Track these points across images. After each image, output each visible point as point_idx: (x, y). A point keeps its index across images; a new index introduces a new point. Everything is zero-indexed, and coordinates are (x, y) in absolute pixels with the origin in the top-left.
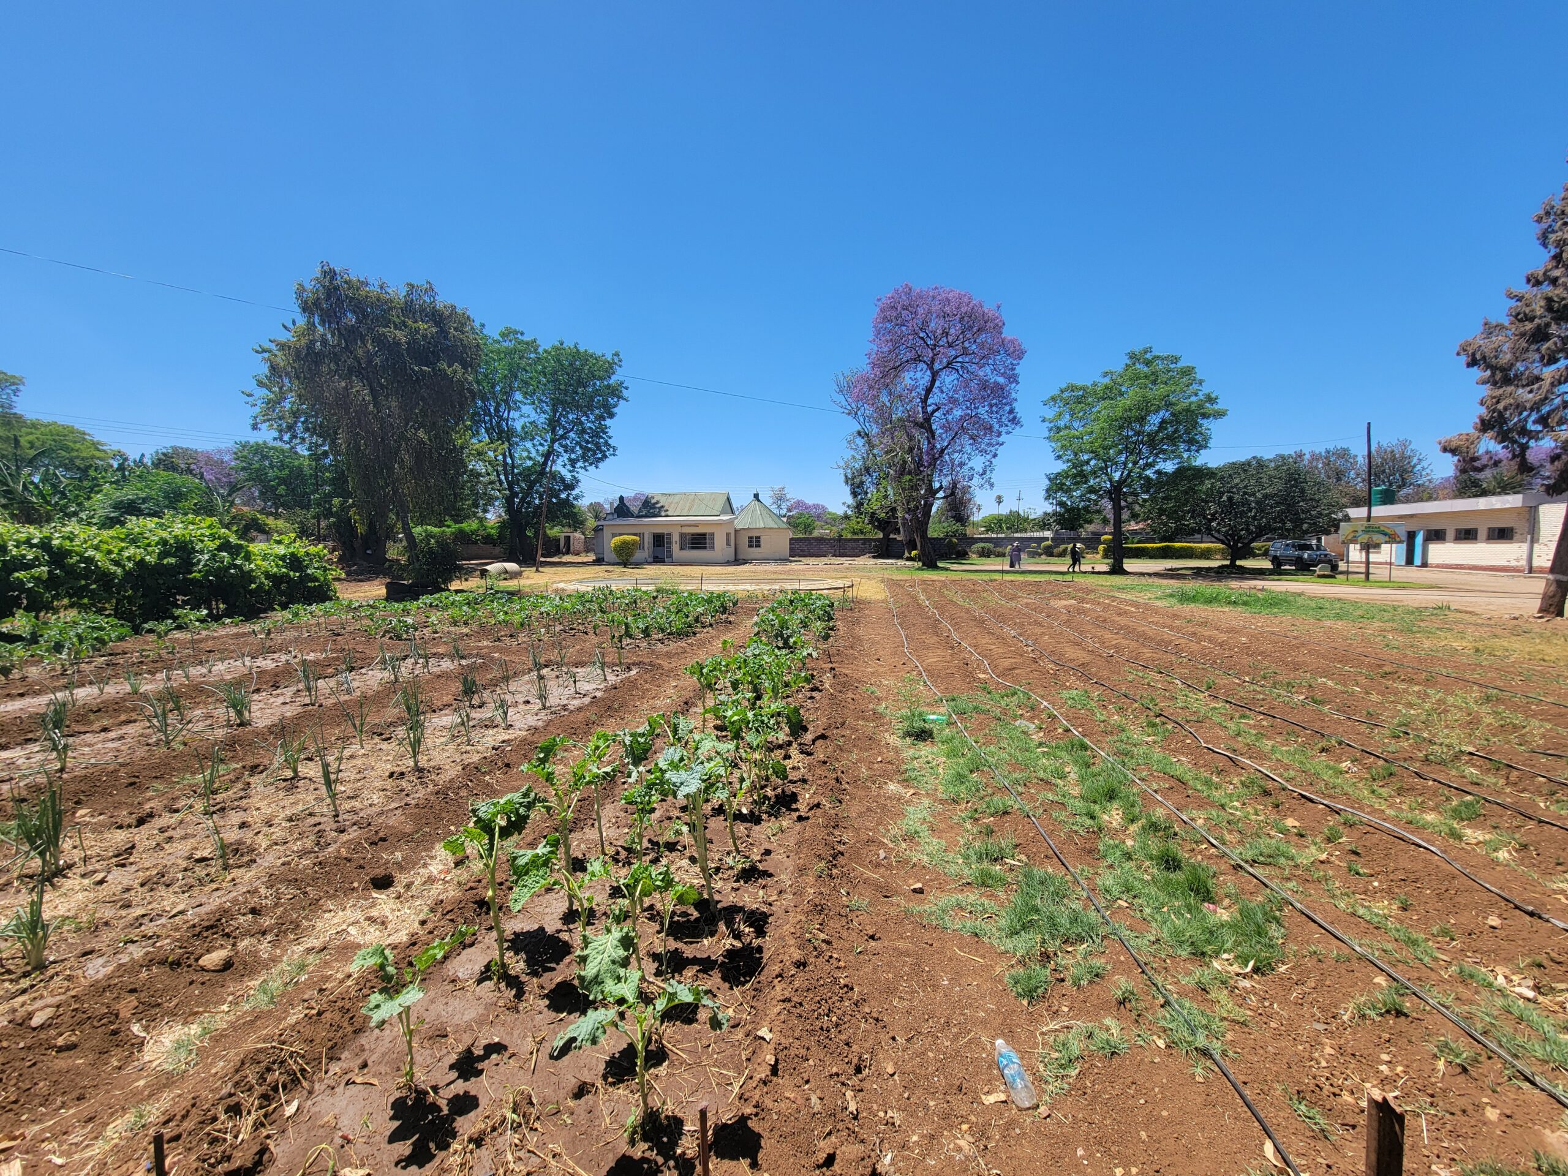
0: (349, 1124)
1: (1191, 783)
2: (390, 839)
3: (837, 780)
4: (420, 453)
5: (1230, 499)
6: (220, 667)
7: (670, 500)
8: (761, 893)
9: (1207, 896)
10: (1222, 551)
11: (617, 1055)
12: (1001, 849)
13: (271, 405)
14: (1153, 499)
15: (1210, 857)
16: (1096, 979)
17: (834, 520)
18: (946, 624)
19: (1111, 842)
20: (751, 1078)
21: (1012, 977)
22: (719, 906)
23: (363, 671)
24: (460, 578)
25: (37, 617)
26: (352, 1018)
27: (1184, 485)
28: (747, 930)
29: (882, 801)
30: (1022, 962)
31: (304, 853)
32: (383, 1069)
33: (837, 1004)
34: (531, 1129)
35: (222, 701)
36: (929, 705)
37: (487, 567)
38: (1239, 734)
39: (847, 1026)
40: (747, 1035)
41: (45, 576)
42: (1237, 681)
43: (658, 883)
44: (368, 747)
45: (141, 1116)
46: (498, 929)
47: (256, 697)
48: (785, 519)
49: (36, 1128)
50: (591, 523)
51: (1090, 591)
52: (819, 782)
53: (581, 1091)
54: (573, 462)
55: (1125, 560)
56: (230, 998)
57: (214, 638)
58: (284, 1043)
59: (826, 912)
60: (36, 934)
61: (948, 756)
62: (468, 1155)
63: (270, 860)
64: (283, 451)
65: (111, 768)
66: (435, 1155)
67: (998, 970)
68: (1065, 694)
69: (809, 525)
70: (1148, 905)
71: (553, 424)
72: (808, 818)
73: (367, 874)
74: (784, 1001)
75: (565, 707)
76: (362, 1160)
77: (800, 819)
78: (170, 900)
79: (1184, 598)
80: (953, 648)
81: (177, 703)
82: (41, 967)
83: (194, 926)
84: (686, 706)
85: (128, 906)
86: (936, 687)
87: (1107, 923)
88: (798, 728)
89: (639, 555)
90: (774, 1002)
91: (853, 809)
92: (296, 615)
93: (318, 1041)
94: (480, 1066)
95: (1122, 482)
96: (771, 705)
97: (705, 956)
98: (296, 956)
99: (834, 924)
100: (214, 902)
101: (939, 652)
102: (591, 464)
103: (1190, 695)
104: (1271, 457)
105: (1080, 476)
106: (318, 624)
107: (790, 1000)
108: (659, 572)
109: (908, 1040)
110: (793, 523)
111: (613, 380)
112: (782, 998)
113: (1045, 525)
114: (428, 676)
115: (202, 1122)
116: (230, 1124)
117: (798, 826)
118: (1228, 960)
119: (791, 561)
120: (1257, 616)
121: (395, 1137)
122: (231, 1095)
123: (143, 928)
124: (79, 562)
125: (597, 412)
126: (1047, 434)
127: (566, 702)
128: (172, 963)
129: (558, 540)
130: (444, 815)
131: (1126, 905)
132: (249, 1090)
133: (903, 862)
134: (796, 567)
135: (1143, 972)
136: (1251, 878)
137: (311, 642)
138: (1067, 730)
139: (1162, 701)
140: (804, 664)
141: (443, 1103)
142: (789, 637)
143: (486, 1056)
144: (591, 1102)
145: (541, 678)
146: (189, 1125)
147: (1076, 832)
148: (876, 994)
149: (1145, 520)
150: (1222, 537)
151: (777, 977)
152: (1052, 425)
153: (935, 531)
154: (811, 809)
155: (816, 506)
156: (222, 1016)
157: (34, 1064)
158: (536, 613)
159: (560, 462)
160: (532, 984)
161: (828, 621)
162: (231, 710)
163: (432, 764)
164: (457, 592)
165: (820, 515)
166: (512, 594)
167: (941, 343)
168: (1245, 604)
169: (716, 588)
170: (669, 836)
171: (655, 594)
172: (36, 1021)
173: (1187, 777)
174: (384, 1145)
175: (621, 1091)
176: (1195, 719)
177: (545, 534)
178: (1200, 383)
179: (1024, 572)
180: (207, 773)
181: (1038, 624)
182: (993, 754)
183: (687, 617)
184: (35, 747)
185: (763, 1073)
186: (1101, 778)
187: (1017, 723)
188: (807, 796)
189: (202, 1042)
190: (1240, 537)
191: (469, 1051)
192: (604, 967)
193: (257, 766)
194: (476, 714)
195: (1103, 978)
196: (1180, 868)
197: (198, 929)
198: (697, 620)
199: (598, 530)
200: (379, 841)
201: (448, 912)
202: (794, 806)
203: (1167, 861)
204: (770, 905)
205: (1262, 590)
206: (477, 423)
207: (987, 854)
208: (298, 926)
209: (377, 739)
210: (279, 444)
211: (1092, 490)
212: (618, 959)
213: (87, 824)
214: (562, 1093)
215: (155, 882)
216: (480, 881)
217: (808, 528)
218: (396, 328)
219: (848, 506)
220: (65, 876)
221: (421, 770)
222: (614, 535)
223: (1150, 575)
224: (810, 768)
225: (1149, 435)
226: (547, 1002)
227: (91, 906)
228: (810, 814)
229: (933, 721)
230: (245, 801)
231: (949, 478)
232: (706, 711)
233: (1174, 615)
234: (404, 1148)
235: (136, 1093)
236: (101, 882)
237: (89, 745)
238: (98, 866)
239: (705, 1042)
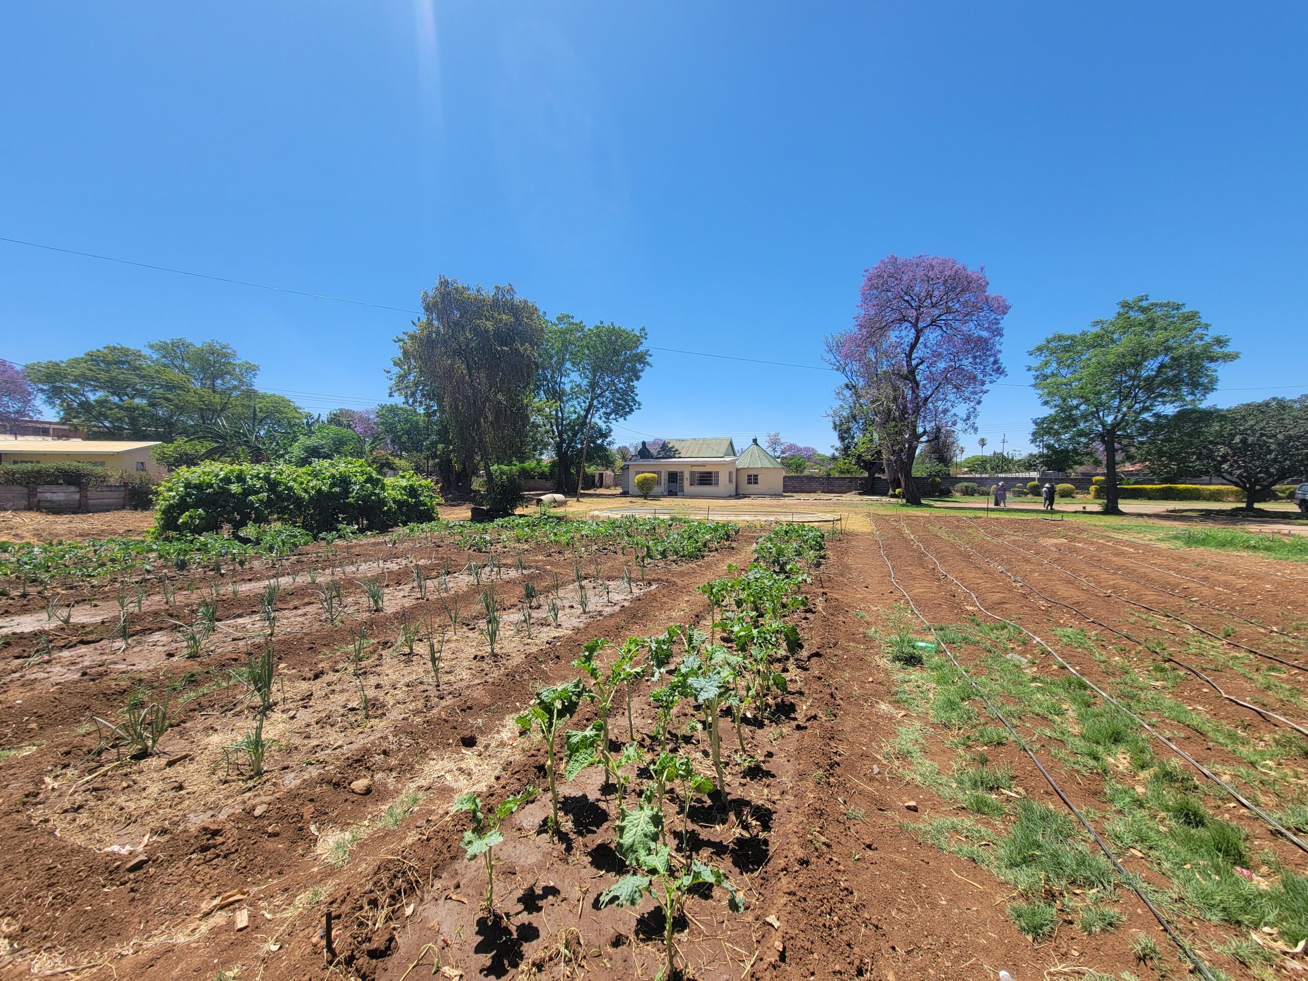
0: (448, 931)
1: (1210, 734)
2: (475, 708)
3: (832, 695)
4: (498, 411)
5: (1244, 441)
6: (364, 567)
7: (683, 444)
8: (766, 791)
9: (1240, 860)
10: (1236, 494)
11: (646, 916)
12: (997, 779)
13: (402, 378)
14: (1152, 442)
15: (1241, 817)
16: (1109, 928)
17: (822, 461)
18: (931, 557)
19: (1119, 786)
20: (761, 959)
21: (1014, 909)
22: (729, 797)
23: (456, 575)
24: (522, 506)
25: (259, 527)
26: (449, 847)
27: (1188, 427)
28: (754, 823)
29: (874, 719)
30: (1024, 895)
31: (417, 712)
32: (470, 891)
33: (839, 905)
34: (579, 965)
35: (364, 592)
36: (916, 632)
37: (542, 497)
38: (1268, 688)
39: (848, 927)
40: (757, 919)
41: (265, 499)
42: (1262, 630)
43: (681, 772)
44: (459, 634)
45: (316, 895)
46: (554, 792)
47: (386, 590)
48: (779, 460)
49: (256, 889)
50: (619, 463)
51: (1081, 530)
52: (815, 696)
53: (618, 941)
54: (607, 415)
55: (1120, 501)
56: (369, 816)
57: (360, 545)
58: (405, 858)
59: (825, 817)
60: (258, 750)
61: (938, 683)
62: (532, 976)
63: (395, 715)
64: (406, 411)
65: (299, 636)
66: (508, 971)
67: (999, 900)
68: (1059, 632)
69: (800, 465)
70: (1167, 860)
71: (593, 385)
72: (806, 728)
73: (458, 734)
74: (789, 894)
75: (600, 613)
76: (457, 962)
77: (799, 727)
78: (334, 737)
79: (1191, 540)
80: (939, 580)
81: (338, 592)
82: (259, 773)
83: (348, 758)
84: (697, 618)
85: (308, 737)
86: (924, 616)
87: (1120, 871)
88: (795, 645)
89: (657, 490)
90: (781, 894)
91: (848, 724)
92: (412, 530)
93: (427, 861)
94: (540, 903)
95: (1116, 425)
96: (771, 623)
97: (718, 840)
98: (411, 791)
99: (834, 830)
100: (360, 742)
101: (925, 583)
102: (621, 416)
103: (1205, 641)
104: (1295, 397)
105: (1067, 419)
106: (427, 538)
107: (795, 894)
108: (673, 504)
109: (908, 952)
110: (786, 464)
111: (641, 349)
112: (788, 891)
113: (1031, 466)
114: (501, 582)
115: (353, 908)
116: (371, 914)
117: (797, 734)
118: (1271, 934)
119: (785, 496)
120: (1284, 563)
121: (479, 949)
122: (371, 891)
123: (317, 755)
124: (284, 490)
125: (627, 375)
126: (1033, 382)
127: (601, 609)
128: (335, 784)
129: (594, 476)
130: (512, 693)
131: (1140, 855)
132: (383, 890)
133: (897, 779)
134: (789, 502)
135: (1165, 930)
136: (1294, 847)
137: (420, 552)
138: (1064, 668)
139: (1170, 646)
140: (799, 588)
141: (513, 929)
142: (785, 563)
143: (544, 896)
144: (626, 953)
145: (582, 587)
146: (346, 908)
147: (1078, 771)
148: (875, 902)
149: (1143, 462)
150: (1234, 480)
151: (782, 870)
152: (1038, 373)
153: (919, 470)
154: (808, 720)
155: (807, 449)
156: (364, 828)
157: (255, 843)
158: (578, 535)
159: (597, 415)
160: (578, 842)
161: (819, 550)
162: (371, 599)
163: (504, 651)
164: (521, 516)
165: (811, 456)
166: (560, 519)
167: (925, 304)
168: (1268, 549)
169: (719, 518)
170: (685, 730)
171: (670, 522)
172: (257, 812)
173: (1206, 728)
174: (472, 953)
175: (649, 948)
176: (1213, 667)
177: (585, 473)
178: (1206, 327)
179: (1009, 510)
180: (357, 643)
181: (1027, 561)
182: (985, 684)
183: (697, 542)
184: (257, 617)
185: (773, 958)
186: (1104, 720)
187: (1008, 657)
188: (804, 707)
189: (352, 846)
190: (1257, 481)
191: (531, 889)
192: (638, 839)
193: (386, 643)
194: (535, 614)
195: (1117, 928)
196: (1203, 825)
197: (351, 761)
198: (705, 545)
199: (625, 469)
200: (467, 709)
201: (516, 772)
202: (792, 715)
203: (1187, 815)
204: (774, 803)
205: (1289, 535)
206: (538, 388)
207: (982, 783)
208: (413, 768)
209: (465, 629)
210: (406, 406)
211: (1081, 434)
212: (649, 833)
213: (286, 675)
214: (603, 940)
215: (325, 722)
216: (539, 750)
217: (799, 467)
218: (487, 320)
219: (837, 449)
220: (273, 711)
221: (495, 655)
222: (637, 473)
223: (1149, 516)
224: (806, 681)
225: (1146, 379)
226: (590, 859)
227: (287, 734)
228: (807, 724)
229: (922, 648)
230: (379, 668)
231: (933, 424)
232: (715, 626)
233: (1181, 558)
234: (486, 960)
235: (312, 876)
236: (293, 718)
237: (287, 618)
238: (291, 706)
239: (720, 918)
